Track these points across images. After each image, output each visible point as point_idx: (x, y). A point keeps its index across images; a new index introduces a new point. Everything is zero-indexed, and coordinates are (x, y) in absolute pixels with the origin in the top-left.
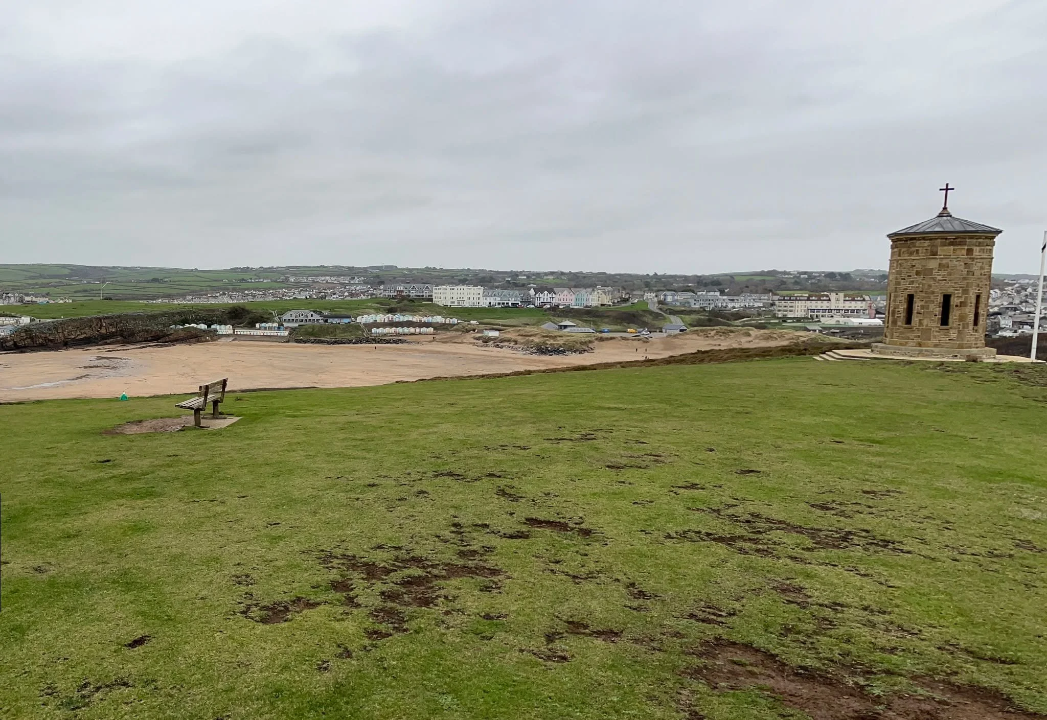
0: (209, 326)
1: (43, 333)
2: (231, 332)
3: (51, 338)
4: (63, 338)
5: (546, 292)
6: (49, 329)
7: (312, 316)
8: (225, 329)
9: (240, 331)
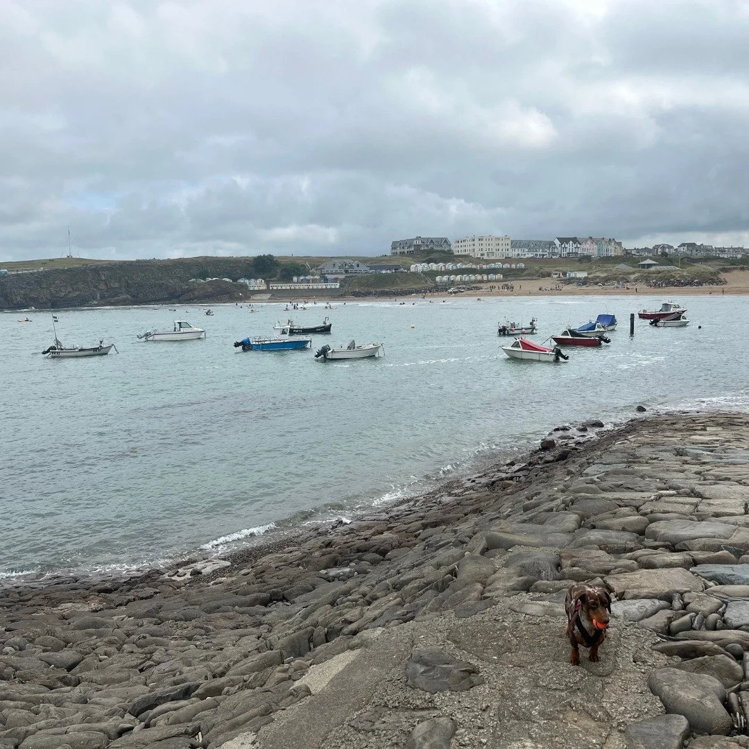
0: (235, 280)
1: (22, 288)
2: (264, 287)
3: (32, 295)
4: (49, 297)
5: (571, 242)
6: (28, 283)
7: (358, 266)
8: (256, 284)
9: (275, 286)
